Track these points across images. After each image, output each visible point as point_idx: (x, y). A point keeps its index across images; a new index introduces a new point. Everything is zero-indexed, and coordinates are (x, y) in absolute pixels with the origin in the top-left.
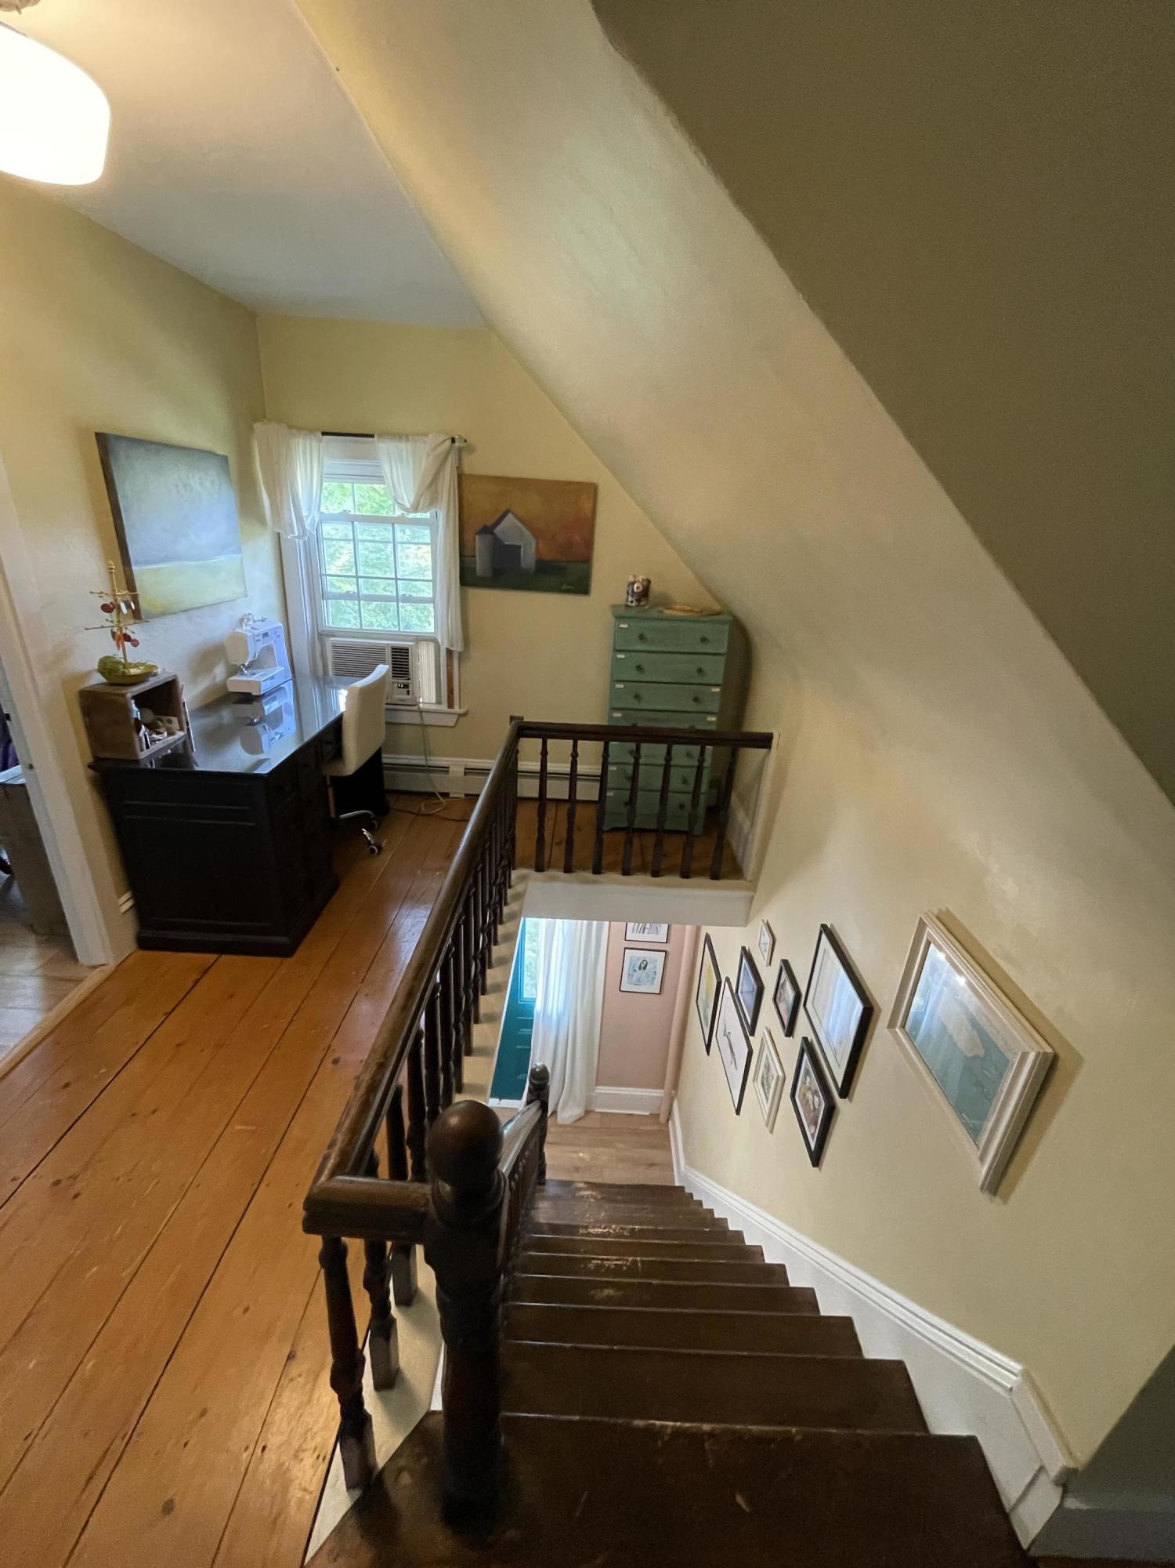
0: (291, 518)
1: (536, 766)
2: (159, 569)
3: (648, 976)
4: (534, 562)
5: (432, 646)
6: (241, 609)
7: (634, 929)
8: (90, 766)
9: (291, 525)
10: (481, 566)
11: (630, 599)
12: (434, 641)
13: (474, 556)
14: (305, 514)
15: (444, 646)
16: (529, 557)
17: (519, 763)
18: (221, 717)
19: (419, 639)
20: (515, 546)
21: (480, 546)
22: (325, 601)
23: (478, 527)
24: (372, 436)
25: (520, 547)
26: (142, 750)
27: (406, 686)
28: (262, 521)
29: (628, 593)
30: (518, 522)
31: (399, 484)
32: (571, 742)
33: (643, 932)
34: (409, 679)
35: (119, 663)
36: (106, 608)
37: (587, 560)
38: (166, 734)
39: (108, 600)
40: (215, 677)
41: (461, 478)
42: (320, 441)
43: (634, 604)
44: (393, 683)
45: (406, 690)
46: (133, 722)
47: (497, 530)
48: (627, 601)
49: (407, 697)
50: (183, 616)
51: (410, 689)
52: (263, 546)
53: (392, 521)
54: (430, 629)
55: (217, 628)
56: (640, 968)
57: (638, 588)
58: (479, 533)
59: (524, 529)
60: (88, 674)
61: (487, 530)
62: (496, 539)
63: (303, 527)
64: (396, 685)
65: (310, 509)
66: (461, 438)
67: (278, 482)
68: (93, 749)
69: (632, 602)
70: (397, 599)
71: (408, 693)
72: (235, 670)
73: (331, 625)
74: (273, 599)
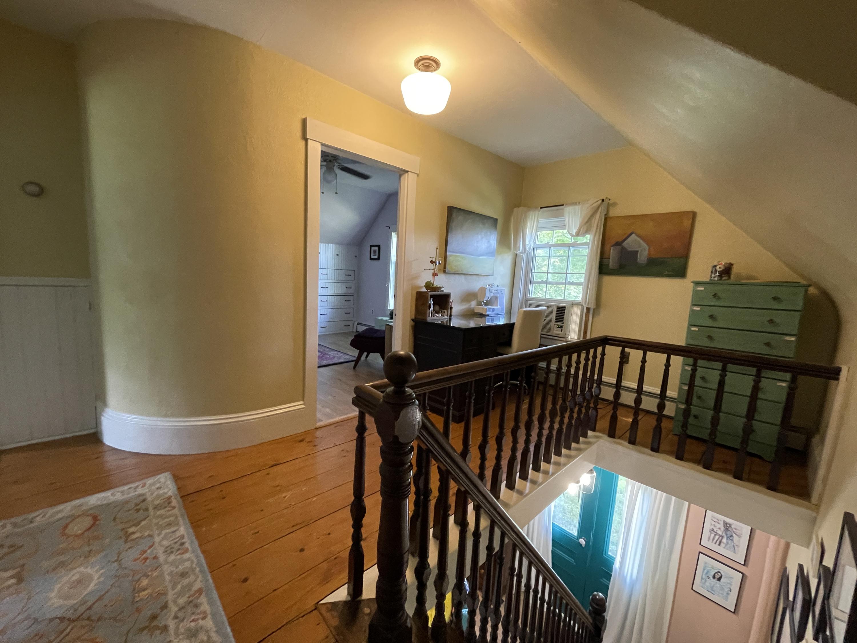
0: (520, 245)
1: (634, 385)
2: (457, 256)
3: (722, 589)
4: (646, 258)
5: (580, 308)
6: (490, 280)
7: (709, 538)
8: (412, 320)
9: (519, 247)
10: (612, 263)
11: (713, 275)
12: (582, 305)
13: (609, 258)
14: (527, 243)
15: (585, 306)
16: (643, 257)
17: (623, 381)
18: (469, 323)
19: (574, 304)
20: (635, 251)
21: (613, 253)
22: (531, 285)
23: (613, 242)
24: (563, 205)
25: (638, 251)
26: (429, 317)
27: (561, 327)
28: (509, 248)
29: (712, 272)
30: (639, 239)
31: (572, 225)
32: (642, 352)
33: (719, 544)
34: (563, 323)
35: (432, 283)
36: (432, 262)
37: (686, 256)
38: (440, 315)
39: (434, 260)
40: (470, 305)
41: (607, 219)
42: (539, 211)
43: (716, 279)
44: (555, 324)
45: (560, 329)
46: (428, 304)
47: (624, 244)
48: (711, 277)
49: (560, 332)
50: (463, 276)
51: (563, 329)
52: (508, 259)
53: (569, 245)
54: (579, 298)
55: (476, 285)
56: (714, 577)
57: (720, 268)
58: (613, 246)
59: (641, 242)
60: (422, 287)
61: (618, 244)
62: (623, 248)
63: (525, 249)
64: (556, 326)
65: (530, 241)
66: (607, 198)
67: (519, 230)
68: (416, 315)
69: (714, 277)
70: (565, 284)
71: (562, 331)
72: (479, 304)
73: (533, 296)
74: (507, 280)
